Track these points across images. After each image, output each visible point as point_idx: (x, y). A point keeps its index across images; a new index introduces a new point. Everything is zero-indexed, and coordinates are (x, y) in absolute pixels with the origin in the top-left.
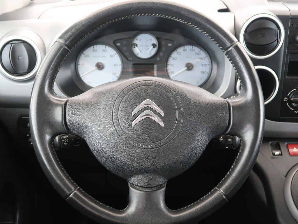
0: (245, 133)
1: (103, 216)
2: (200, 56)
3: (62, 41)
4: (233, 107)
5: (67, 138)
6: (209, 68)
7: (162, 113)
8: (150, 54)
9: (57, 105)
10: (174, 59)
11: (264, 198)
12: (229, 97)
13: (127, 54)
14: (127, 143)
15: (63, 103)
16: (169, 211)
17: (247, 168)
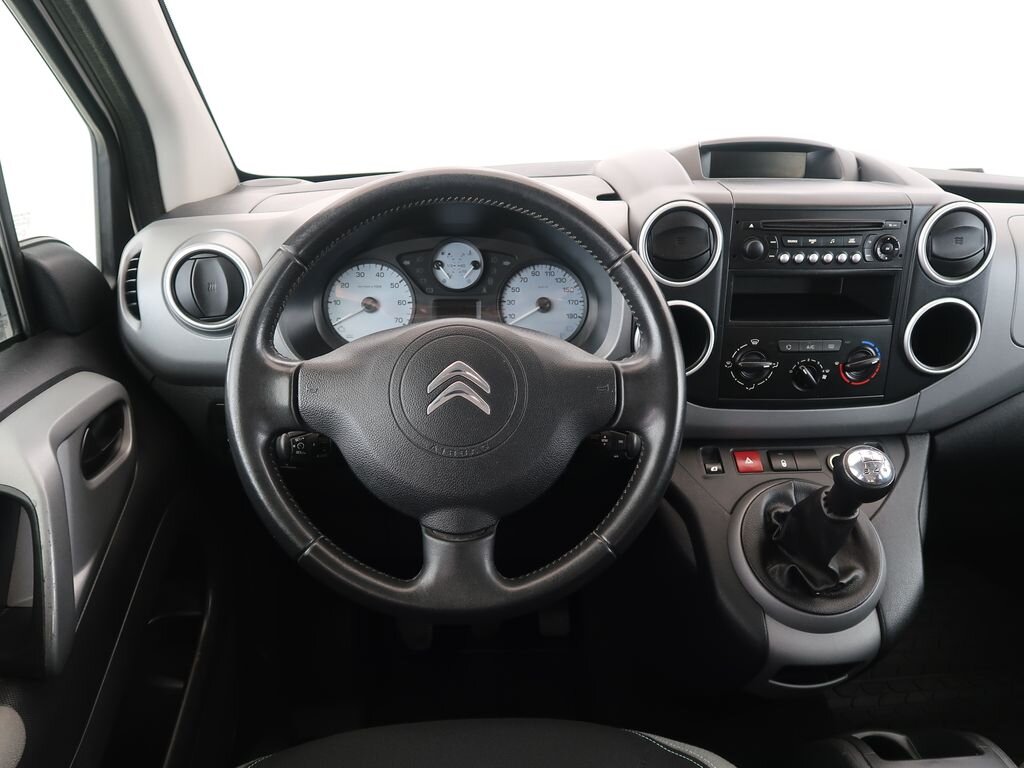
0: (649, 425)
1: (371, 592)
2: (566, 285)
3: (290, 250)
4: (625, 375)
5: (302, 441)
6: (582, 307)
7: (487, 388)
8: (469, 281)
9: (280, 374)
10: (514, 290)
11: (692, 556)
12: (620, 359)
13: (423, 281)
14: (417, 446)
15: (292, 370)
16: (500, 579)
17: (654, 494)
